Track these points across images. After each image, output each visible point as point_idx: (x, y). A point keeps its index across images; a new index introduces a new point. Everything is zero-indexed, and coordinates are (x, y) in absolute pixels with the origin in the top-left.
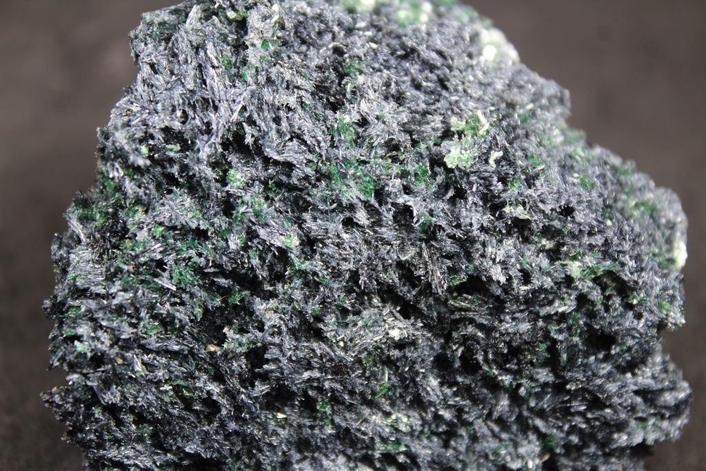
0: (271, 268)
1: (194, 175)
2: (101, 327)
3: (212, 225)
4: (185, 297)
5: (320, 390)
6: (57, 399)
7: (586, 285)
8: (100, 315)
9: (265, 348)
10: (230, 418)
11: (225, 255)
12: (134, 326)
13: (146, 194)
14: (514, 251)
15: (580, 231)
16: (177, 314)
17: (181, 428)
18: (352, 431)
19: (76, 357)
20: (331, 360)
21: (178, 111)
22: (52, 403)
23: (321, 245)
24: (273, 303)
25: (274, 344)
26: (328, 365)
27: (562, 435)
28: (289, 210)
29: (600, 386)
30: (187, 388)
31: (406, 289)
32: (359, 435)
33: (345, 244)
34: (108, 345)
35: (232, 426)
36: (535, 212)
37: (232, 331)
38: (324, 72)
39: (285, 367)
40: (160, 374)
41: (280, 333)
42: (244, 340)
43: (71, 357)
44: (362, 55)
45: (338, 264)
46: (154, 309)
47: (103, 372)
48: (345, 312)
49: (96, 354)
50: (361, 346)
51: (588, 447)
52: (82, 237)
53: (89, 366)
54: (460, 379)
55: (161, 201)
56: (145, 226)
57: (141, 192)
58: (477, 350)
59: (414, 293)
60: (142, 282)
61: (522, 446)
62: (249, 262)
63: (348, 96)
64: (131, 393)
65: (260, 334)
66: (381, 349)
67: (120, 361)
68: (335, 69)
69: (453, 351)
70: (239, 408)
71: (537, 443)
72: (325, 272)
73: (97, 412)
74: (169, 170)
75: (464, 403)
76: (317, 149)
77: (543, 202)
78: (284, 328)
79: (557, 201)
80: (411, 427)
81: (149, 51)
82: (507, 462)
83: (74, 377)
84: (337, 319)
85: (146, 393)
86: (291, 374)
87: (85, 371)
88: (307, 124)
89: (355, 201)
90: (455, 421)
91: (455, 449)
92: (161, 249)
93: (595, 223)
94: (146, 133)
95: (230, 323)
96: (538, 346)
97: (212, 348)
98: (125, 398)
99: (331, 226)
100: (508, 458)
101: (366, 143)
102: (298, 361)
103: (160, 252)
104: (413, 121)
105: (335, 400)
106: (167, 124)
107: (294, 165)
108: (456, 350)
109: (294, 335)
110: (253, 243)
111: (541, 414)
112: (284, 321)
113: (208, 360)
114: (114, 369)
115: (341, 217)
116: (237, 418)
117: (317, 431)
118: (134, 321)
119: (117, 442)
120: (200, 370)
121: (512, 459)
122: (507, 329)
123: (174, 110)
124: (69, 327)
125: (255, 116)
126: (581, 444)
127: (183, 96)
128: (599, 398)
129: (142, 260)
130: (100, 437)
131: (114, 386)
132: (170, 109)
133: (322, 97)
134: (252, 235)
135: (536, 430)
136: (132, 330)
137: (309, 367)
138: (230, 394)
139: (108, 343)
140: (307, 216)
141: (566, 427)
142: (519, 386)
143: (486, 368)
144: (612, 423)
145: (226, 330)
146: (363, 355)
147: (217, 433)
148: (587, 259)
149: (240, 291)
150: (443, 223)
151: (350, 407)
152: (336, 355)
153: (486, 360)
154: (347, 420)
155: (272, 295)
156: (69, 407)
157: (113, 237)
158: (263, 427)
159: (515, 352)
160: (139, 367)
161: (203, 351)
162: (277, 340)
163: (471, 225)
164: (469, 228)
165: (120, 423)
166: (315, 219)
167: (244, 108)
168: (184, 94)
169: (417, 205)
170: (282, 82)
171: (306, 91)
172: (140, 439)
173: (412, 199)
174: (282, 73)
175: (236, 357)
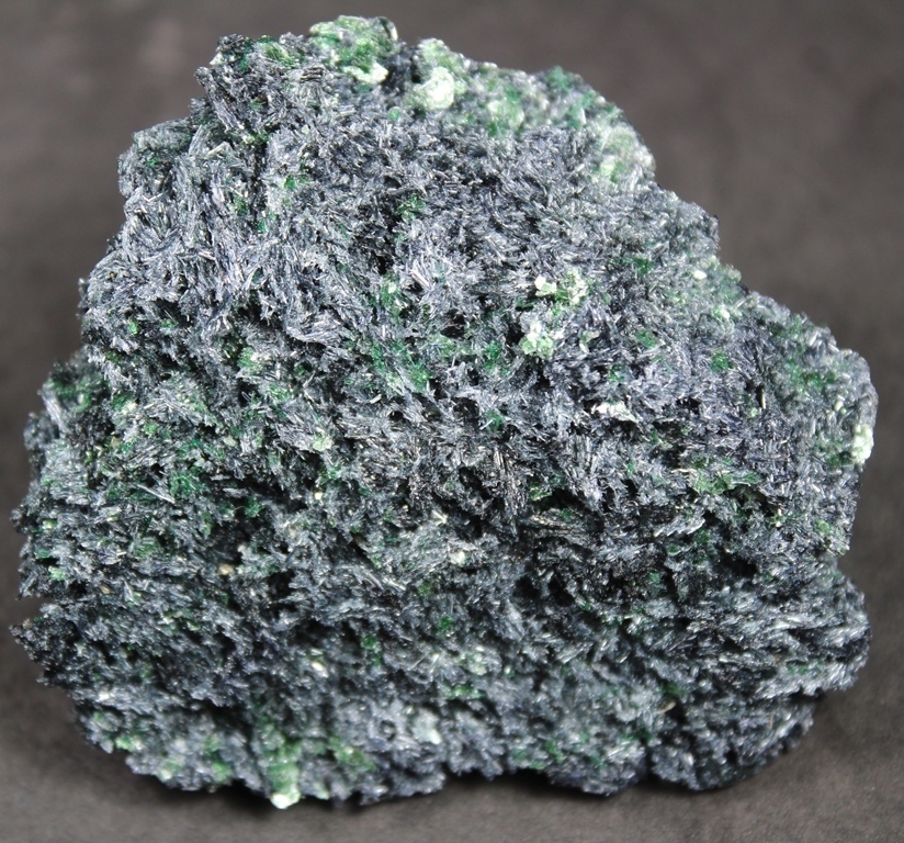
0: (298, 473)
1: (196, 358)
2: (82, 549)
3: (221, 419)
4: (189, 510)
5: (365, 623)
6: (29, 635)
7: (713, 501)
8: (80, 534)
9: (291, 574)
10: (248, 658)
11: (237, 459)
12: (124, 546)
13: (134, 384)
14: (615, 458)
15: (707, 431)
16: (177, 532)
17: (188, 667)
18: (407, 674)
19: (52, 587)
20: (377, 589)
21: (173, 278)
22: (24, 639)
23: (361, 447)
24: (299, 517)
25: (302, 570)
26: (373, 595)
27: (690, 681)
28: (322, 399)
29: (734, 627)
30: (192, 622)
31: (473, 502)
32: (416, 679)
33: (393, 446)
34: (90, 572)
35: (252, 667)
36: (640, 412)
37: (250, 550)
38: (368, 217)
39: (315, 599)
40: (158, 605)
41: (309, 555)
42: (263, 564)
43: (45, 587)
44: (422, 188)
45: (384, 470)
46: (148, 526)
47: (85, 602)
48: (394, 530)
49: (76, 581)
50: (416, 572)
51: (726, 695)
52: (61, 426)
53: (68, 595)
54: (549, 611)
55: (156, 389)
56: (135, 422)
57: (128, 381)
58: (569, 580)
59: (484, 506)
60: (133, 491)
61: (636, 693)
62: (268, 468)
63: (399, 251)
64: (121, 628)
65: (283, 557)
66: (442, 575)
67: (106, 590)
68: (385, 211)
69: (539, 578)
70: (259, 646)
71: (658, 690)
72: (367, 480)
73: (80, 650)
74: (165, 350)
75: (555, 641)
76: (355, 325)
77: (652, 397)
78: (314, 549)
79: (674, 394)
80: (487, 668)
81: (137, 198)
82: (616, 712)
83: (50, 609)
84: (386, 536)
85: (140, 627)
86: (323, 607)
87: (64, 602)
88: (343, 292)
89: (403, 393)
90: (546, 662)
91: (548, 693)
92: (155, 452)
93: (727, 421)
94: (133, 306)
95: (247, 539)
96: (648, 577)
97: (225, 570)
98: (115, 633)
99: (374, 422)
100: (619, 707)
101: (420, 315)
102: (335, 588)
103: (154, 456)
104: (486, 281)
105: (385, 635)
106: (158, 295)
107: (324, 347)
108: (544, 576)
109: (329, 556)
110: (272, 445)
111: (660, 654)
112: (315, 541)
113: (220, 585)
114: (98, 599)
115: (388, 411)
116: (257, 658)
117: (362, 672)
118: (124, 540)
119: (109, 683)
120: (209, 597)
121: (623, 708)
122: (606, 556)
123: (168, 278)
124: (42, 547)
125: (274, 283)
126: (715, 692)
127: (180, 258)
128: (733, 641)
129: (132, 466)
130: (86, 678)
131: (101, 619)
132: (164, 276)
133: (366, 250)
134: (270, 435)
135: (654, 673)
136: (120, 553)
137: (349, 595)
138: (248, 627)
139: (89, 569)
140: (344, 409)
141: (695, 671)
142: (628, 622)
143: (581, 602)
144: (754, 670)
145: (241, 548)
146: (419, 583)
147: (231, 676)
148: (716, 466)
149: (259, 500)
150: (519, 423)
151: (403, 646)
152: (382, 583)
153: (580, 592)
154: (401, 661)
155: (301, 506)
156: (44, 645)
157: (98, 431)
158: (292, 667)
159: (617, 583)
160: (130, 596)
161: (214, 575)
162: (305, 565)
163: (556, 425)
164: (553, 429)
165: (110, 661)
166: (354, 412)
167: (260, 272)
168: (181, 255)
169: (485, 400)
170: (311, 235)
171: (342, 247)
172: (136, 680)
173: (478, 392)
174: (311, 223)
175: (253, 583)
